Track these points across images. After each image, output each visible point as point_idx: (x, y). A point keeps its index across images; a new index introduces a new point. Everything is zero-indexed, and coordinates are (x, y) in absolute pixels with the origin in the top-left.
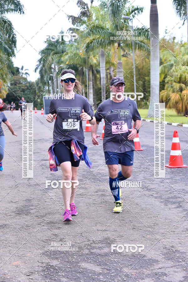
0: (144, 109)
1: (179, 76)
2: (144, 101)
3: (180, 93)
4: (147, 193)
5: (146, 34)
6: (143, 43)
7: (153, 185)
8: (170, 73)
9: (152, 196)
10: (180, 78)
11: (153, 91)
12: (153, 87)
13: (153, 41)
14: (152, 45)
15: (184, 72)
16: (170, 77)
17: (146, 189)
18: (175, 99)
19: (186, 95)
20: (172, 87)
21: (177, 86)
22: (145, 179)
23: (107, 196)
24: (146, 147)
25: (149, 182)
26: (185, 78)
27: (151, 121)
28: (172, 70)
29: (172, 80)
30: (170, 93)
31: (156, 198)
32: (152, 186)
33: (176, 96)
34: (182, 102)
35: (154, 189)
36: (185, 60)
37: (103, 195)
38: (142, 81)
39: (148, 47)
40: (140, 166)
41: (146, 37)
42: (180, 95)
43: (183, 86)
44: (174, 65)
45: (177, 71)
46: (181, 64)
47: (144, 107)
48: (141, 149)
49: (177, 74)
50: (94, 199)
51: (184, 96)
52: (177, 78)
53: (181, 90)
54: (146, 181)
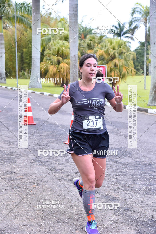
0: (22, 78)
1: (57, 50)
2: (21, 71)
3: (57, 65)
4: (56, 175)
5: (27, 9)
6: (24, 17)
7: (59, 165)
8: (48, 46)
9: (63, 179)
10: (58, 51)
11: (35, 63)
12: (34, 60)
13: (34, 16)
14: (34, 20)
15: (62, 46)
16: (49, 50)
17: (54, 171)
18: (53, 71)
19: (63, 68)
20: (50, 60)
21: (55, 59)
22: (50, 158)
23: (17, 179)
24: (37, 120)
25: (55, 162)
26: (63, 51)
27: (32, 92)
28: (50, 44)
29: (50, 54)
30: (49, 65)
31: (68, 181)
32: (60, 167)
33: (54, 68)
34: (59, 74)
35: (62, 170)
36: (62, 35)
37: (12, 179)
38: (20, 52)
39: (28, 21)
40: (39, 142)
41: (27, 11)
42: (58, 68)
43: (61, 59)
44: (52, 39)
45: (55, 45)
46: (58, 38)
47: (22, 77)
48: (34, 123)
49: (55, 48)
50: (4, 184)
51: (62, 68)
52: (55, 51)
53: (59, 62)
54: (51, 161)
